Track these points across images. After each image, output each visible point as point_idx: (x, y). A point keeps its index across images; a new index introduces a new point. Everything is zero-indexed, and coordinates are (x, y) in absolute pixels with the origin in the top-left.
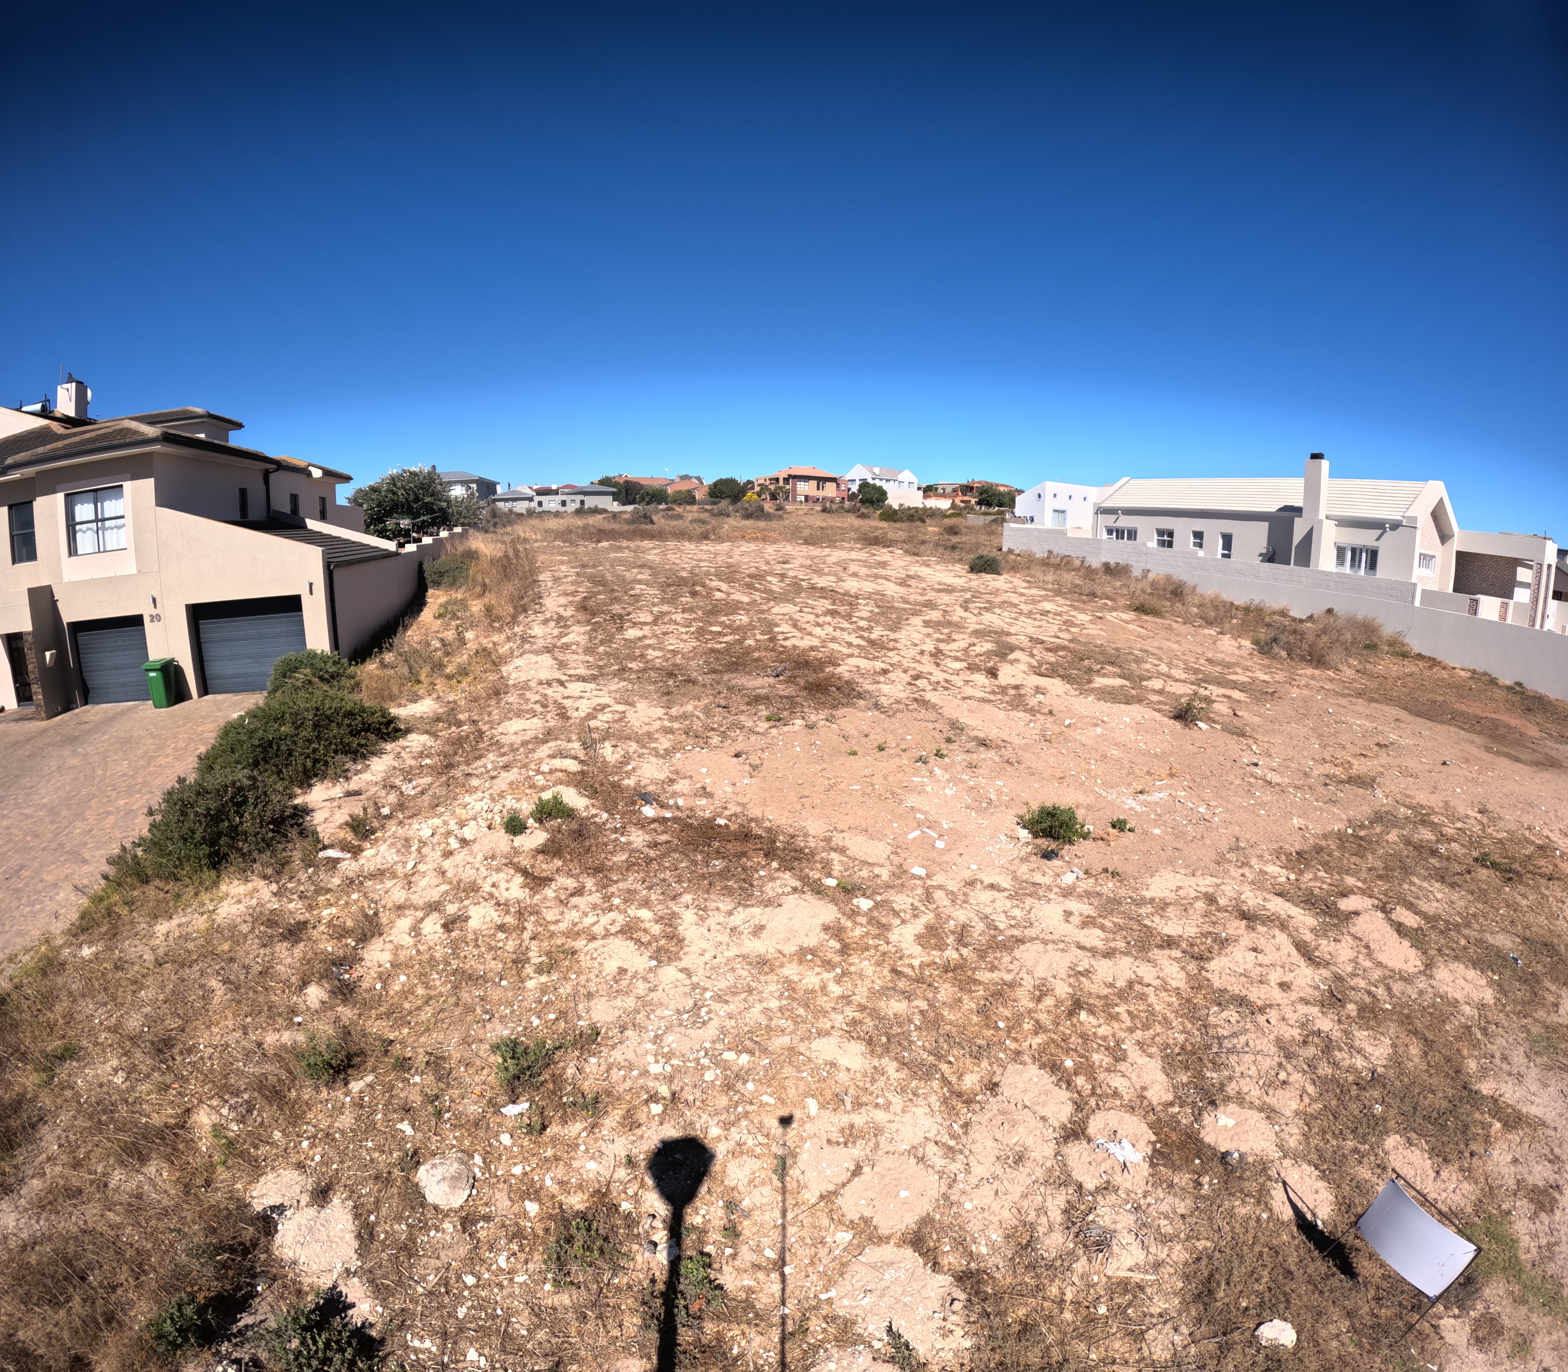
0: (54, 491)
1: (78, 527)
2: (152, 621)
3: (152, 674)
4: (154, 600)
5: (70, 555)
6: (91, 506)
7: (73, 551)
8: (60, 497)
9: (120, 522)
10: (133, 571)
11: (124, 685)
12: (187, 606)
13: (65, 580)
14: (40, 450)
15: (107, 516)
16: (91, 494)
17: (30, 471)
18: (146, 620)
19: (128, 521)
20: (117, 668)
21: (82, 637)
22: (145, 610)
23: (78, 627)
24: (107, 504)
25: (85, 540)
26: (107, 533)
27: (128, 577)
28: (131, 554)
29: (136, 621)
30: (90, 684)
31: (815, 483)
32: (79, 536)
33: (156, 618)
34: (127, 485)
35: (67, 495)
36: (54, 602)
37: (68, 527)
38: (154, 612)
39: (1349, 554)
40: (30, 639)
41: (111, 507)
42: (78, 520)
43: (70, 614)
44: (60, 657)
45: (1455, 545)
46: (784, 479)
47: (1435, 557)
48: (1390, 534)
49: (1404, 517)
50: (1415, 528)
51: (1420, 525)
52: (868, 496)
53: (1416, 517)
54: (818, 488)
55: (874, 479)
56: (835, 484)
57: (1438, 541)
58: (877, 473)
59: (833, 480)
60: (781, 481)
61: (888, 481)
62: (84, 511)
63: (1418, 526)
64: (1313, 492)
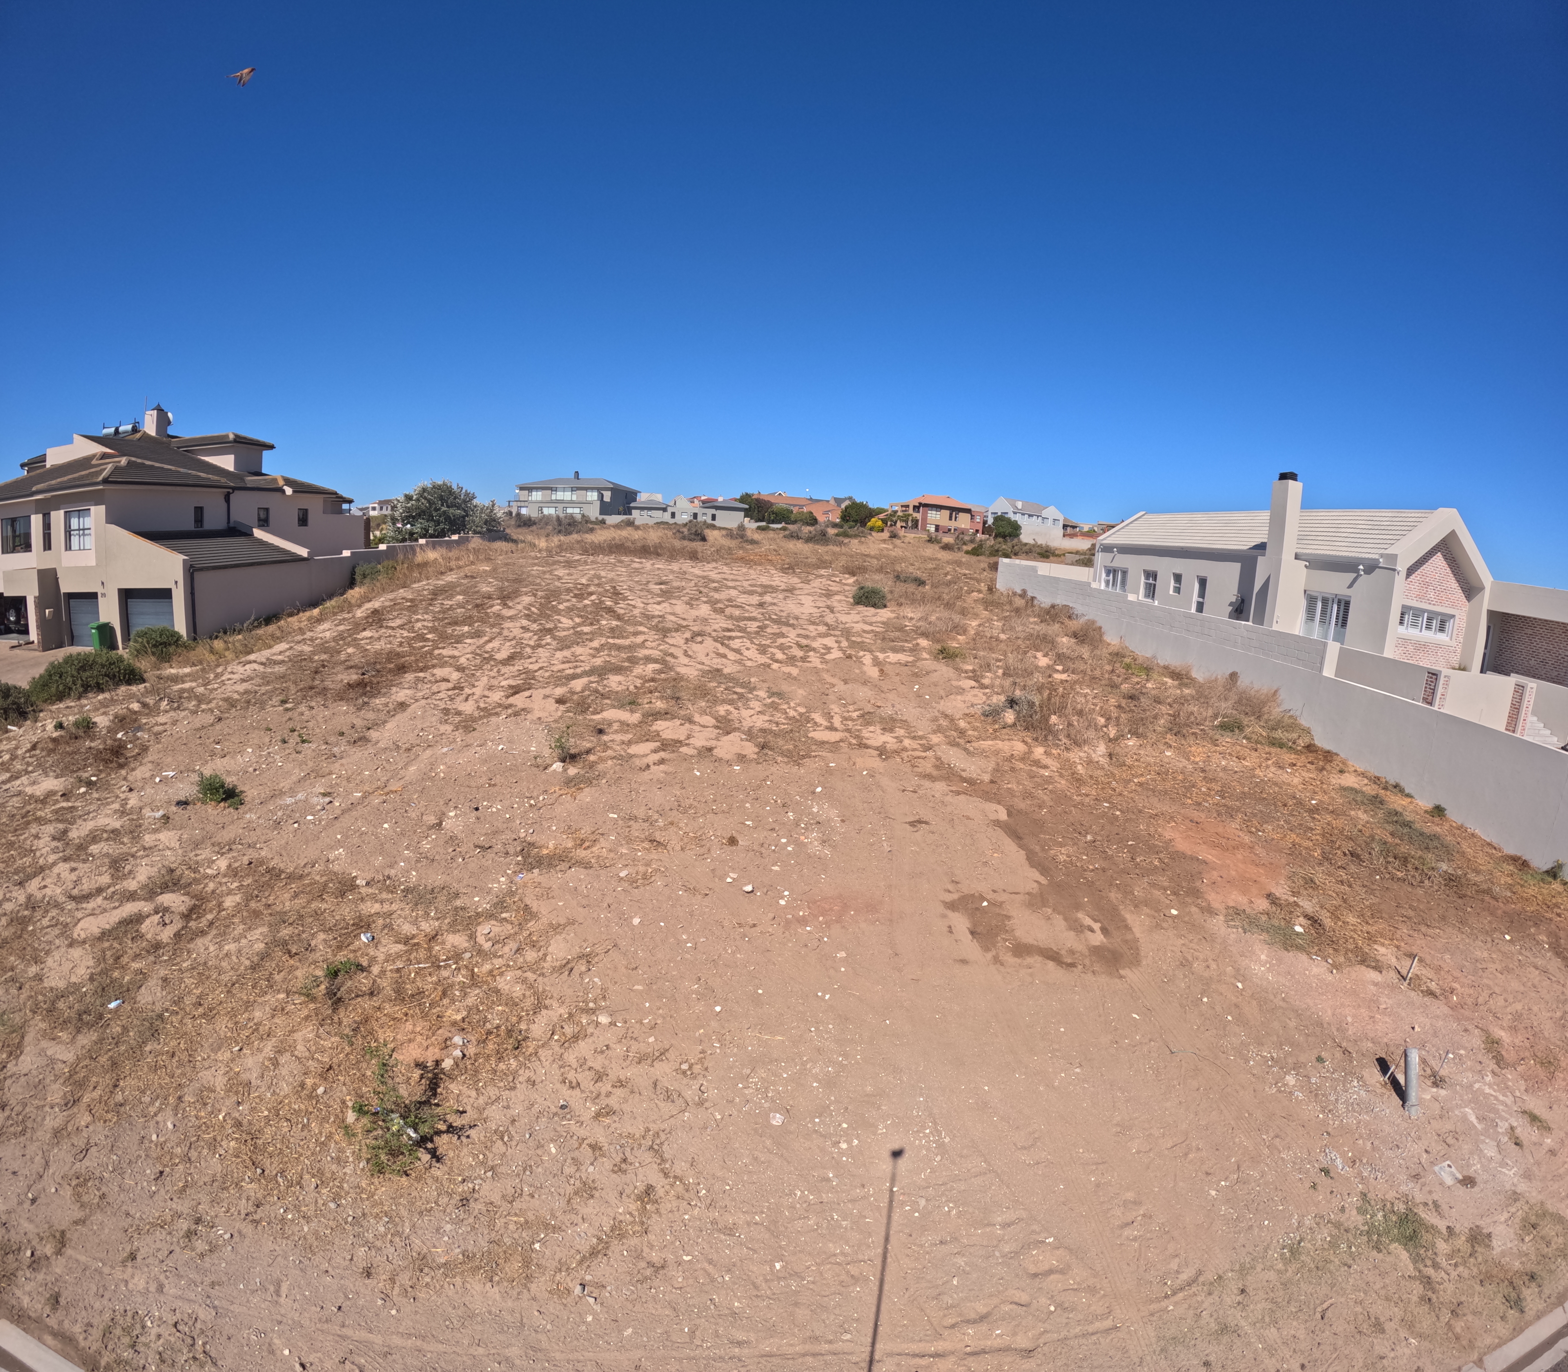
0: (59, 509)
1: (71, 533)
2: (102, 597)
3: (93, 631)
4: (103, 584)
5: (67, 550)
6: (77, 520)
7: (68, 547)
8: (62, 512)
9: (89, 532)
10: (94, 563)
12: (117, 589)
13: (65, 564)
14: (53, 482)
15: (84, 527)
16: (77, 513)
18: (99, 596)
19: (92, 532)
20: (86, 623)
21: (73, 602)
22: (99, 589)
23: (71, 596)
24: (84, 520)
25: (74, 542)
26: (84, 538)
27: (92, 567)
28: (92, 553)
29: (93, 596)
31: (947, 512)
32: (71, 538)
33: (104, 595)
34: (92, 508)
35: (66, 512)
36: (57, 579)
37: (66, 532)
38: (103, 591)
39: (1319, 605)
40: (37, 600)
41: (86, 522)
42: (71, 528)
43: (66, 587)
45: (1487, 602)
46: (915, 507)
47: (1454, 616)
48: (1364, 578)
49: (1382, 555)
50: (1394, 570)
51: (1402, 567)
52: (1001, 530)
53: (1396, 555)
54: (951, 519)
55: (1015, 513)
56: (969, 516)
57: (1459, 595)
58: (1020, 507)
59: (968, 511)
60: (911, 508)
61: (1030, 516)
62: (74, 523)
63: (1399, 568)
64: (1278, 524)
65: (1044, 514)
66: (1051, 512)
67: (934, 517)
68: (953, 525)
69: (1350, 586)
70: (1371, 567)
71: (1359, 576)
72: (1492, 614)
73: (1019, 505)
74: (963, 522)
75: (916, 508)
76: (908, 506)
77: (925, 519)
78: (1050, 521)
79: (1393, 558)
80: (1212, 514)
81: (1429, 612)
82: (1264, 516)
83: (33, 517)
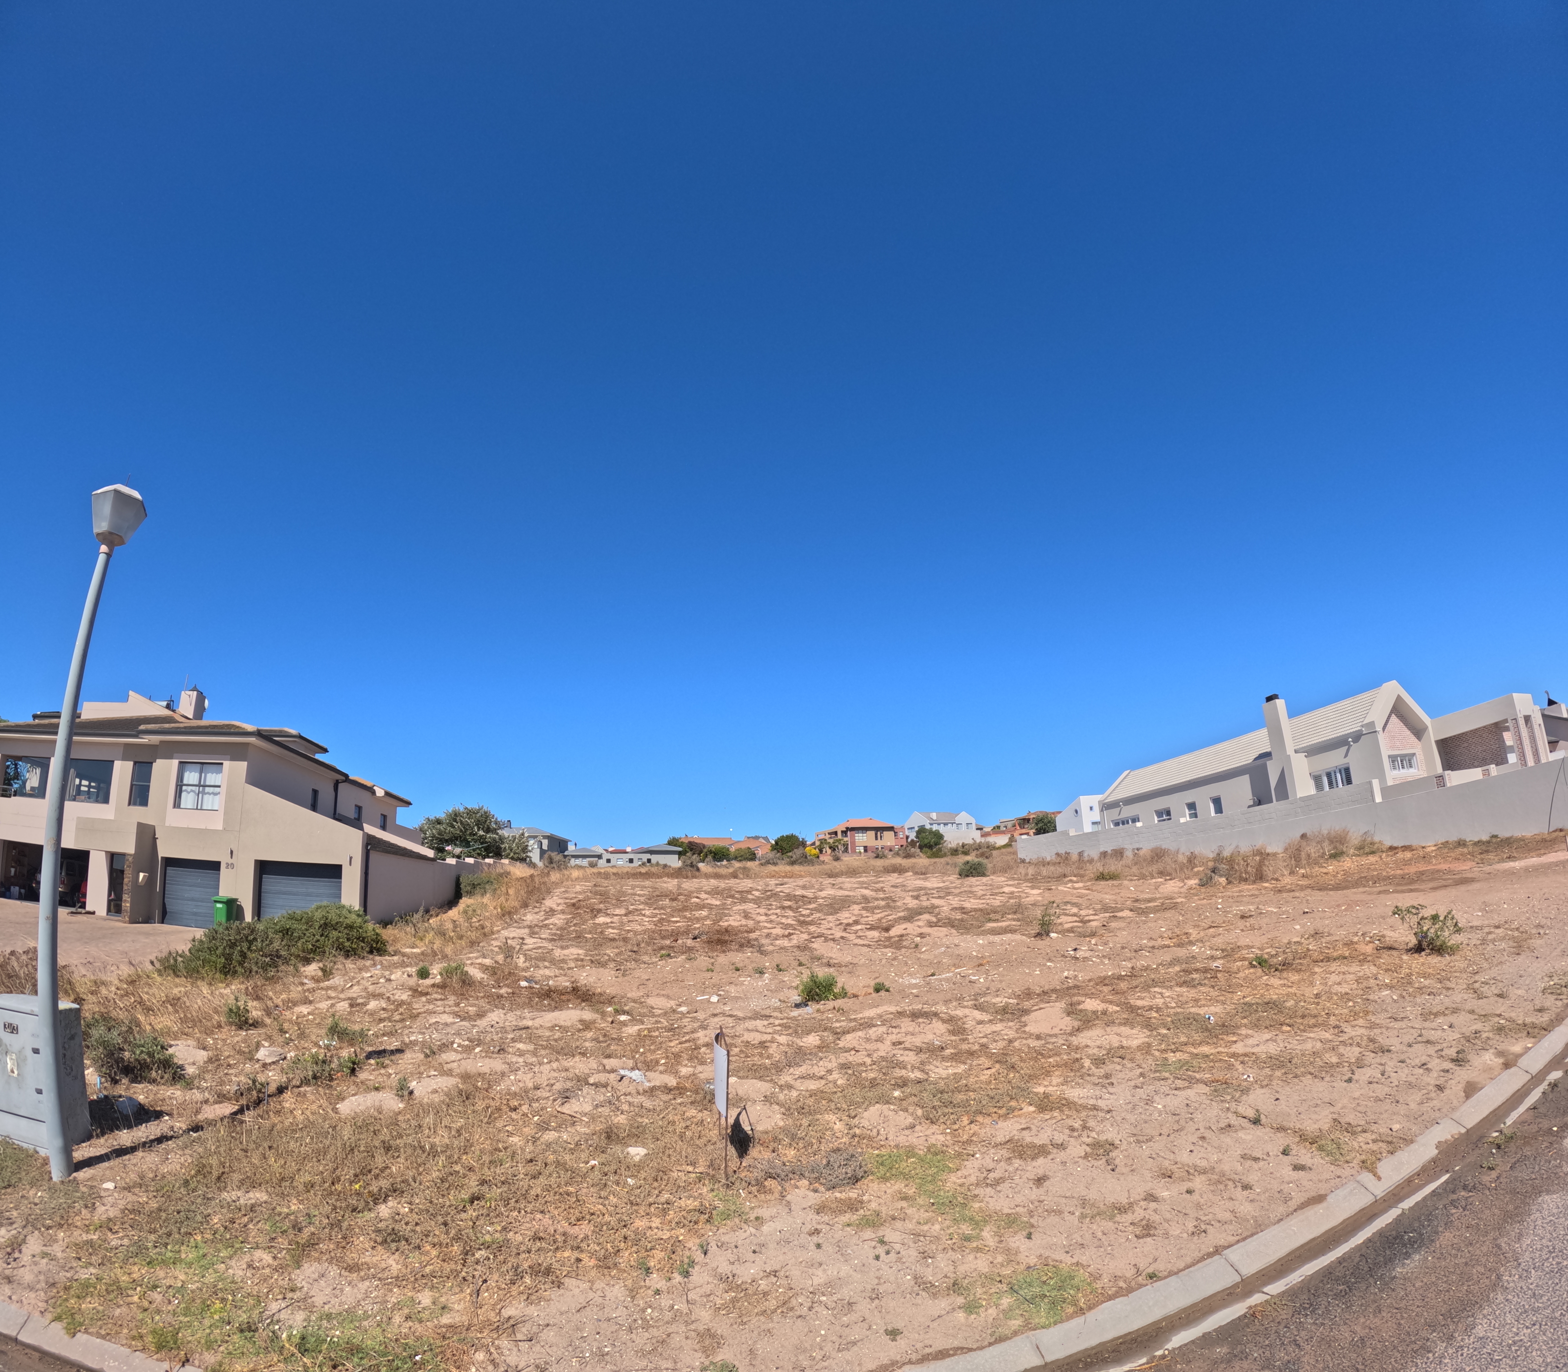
0: (171, 758)
1: (184, 788)
2: (227, 867)
3: (219, 905)
4: (232, 852)
5: (174, 807)
6: (197, 775)
7: (177, 804)
8: (175, 763)
9: (217, 790)
10: (220, 827)
11: (195, 914)
12: (256, 861)
13: (167, 824)
15: (208, 783)
16: (199, 766)
17: (155, 739)
18: (223, 866)
19: (223, 790)
20: (193, 900)
21: (171, 871)
22: (224, 859)
23: (170, 862)
24: (209, 775)
25: (188, 799)
26: (206, 797)
27: (215, 831)
28: (220, 816)
29: (215, 866)
30: (169, 908)
32: (184, 794)
33: (230, 866)
34: (227, 764)
35: (180, 763)
36: (155, 839)
37: (177, 786)
38: (230, 861)
39: (1325, 779)
40: (130, 859)
41: (212, 778)
42: (185, 782)
43: (165, 850)
44: (151, 880)
45: (1433, 735)
46: (842, 832)
47: (1414, 754)
48: (1354, 747)
49: (1362, 726)
50: (1375, 732)
51: (1379, 728)
52: (926, 841)
53: (1373, 722)
54: (876, 838)
55: (931, 824)
56: (892, 833)
57: (1413, 738)
58: (935, 818)
59: (891, 829)
60: (839, 834)
61: (945, 824)
62: (191, 777)
63: (1377, 729)
64: (1276, 734)
65: (958, 820)
66: (963, 817)
67: (861, 839)
68: (879, 844)
69: (1346, 756)
70: (1357, 737)
71: (1350, 746)
72: (1437, 742)
73: (934, 816)
74: (888, 839)
75: (844, 833)
76: (836, 833)
77: (853, 842)
78: (964, 826)
79: (1372, 724)
80: (1197, 753)
81: (1401, 756)
82: (1263, 733)
83: (118, 765)
